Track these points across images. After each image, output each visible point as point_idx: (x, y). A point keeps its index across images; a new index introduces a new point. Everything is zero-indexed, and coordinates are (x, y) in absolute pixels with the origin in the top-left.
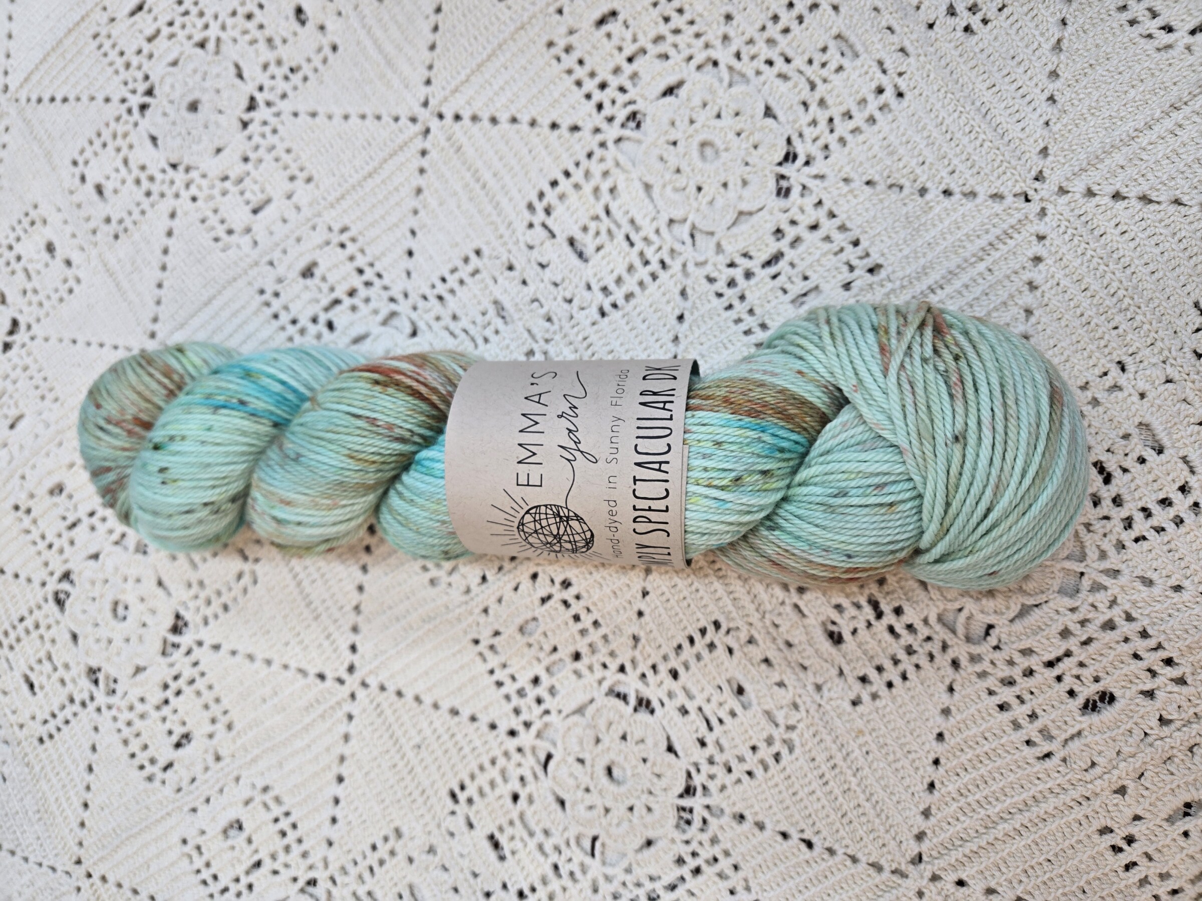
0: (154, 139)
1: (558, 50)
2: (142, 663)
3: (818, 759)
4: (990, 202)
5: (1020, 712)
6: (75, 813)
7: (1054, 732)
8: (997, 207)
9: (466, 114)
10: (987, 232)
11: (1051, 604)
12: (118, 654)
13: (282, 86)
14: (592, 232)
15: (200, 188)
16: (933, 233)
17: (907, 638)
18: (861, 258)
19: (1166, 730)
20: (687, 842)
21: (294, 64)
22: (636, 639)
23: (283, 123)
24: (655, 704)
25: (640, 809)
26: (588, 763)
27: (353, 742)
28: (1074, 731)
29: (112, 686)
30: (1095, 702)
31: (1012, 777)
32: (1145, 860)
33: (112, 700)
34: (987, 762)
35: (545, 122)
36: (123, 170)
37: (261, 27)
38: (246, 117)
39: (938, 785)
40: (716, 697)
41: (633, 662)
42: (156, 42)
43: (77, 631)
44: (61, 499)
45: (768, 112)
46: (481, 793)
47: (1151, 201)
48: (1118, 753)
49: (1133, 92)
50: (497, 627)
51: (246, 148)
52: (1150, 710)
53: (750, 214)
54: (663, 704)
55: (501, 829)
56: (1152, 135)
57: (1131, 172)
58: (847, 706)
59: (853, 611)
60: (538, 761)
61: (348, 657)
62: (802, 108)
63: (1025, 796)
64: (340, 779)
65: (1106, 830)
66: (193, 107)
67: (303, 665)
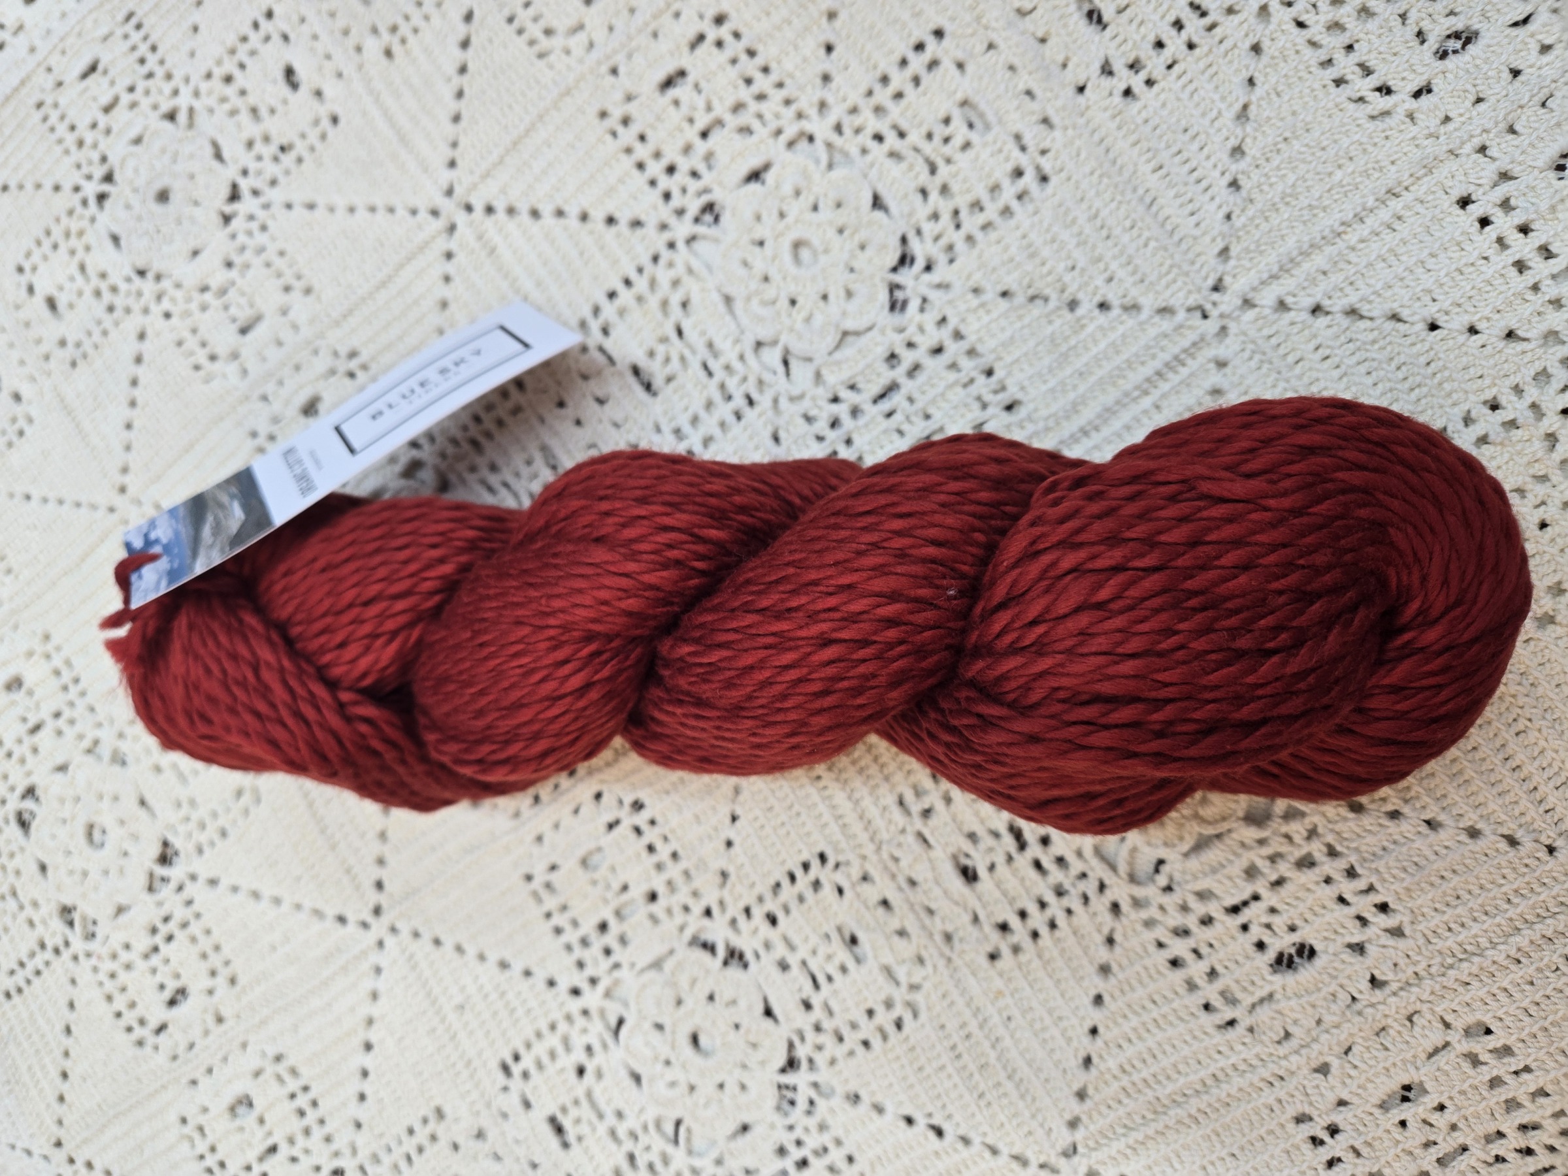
0: (115, 239)
1: (613, 122)
2: (123, 900)
3: (949, 1026)
4: (1157, 319)
5: (1196, 969)
6: (51, 1085)
7: (1239, 995)
8: (1166, 324)
9: (500, 206)
10: (1154, 357)
11: (1234, 835)
12: (96, 889)
13: (271, 169)
14: (660, 358)
15: (173, 300)
16: (1084, 359)
17: (1056, 875)
18: (996, 392)
19: (1379, 994)
20: (791, 1128)
21: (285, 141)
22: (724, 875)
23: (274, 217)
24: (749, 956)
25: (732, 1087)
26: (668, 1028)
27: (382, 1000)
28: (1264, 993)
29: (91, 928)
30: (1291, 956)
31: (1186, 1051)
32: (1351, 1155)
33: (93, 946)
34: (1155, 1030)
35: (598, 215)
36: (80, 279)
37: (243, 93)
38: (228, 209)
39: (1095, 1060)
40: (823, 950)
41: (721, 903)
42: (115, 112)
43: (47, 861)
44: (19, 696)
45: (877, 202)
46: (540, 1066)
47: (1362, 317)
48: (1319, 1022)
49: (1339, 175)
50: (554, 859)
51: (229, 249)
52: (1360, 968)
53: (857, 334)
54: (757, 956)
55: (564, 1110)
56: (1363, 230)
57: (1336, 278)
58: (984, 961)
59: (989, 841)
60: (607, 1026)
61: (373, 897)
62: (919, 196)
63: (1203, 1073)
64: (368, 1047)
65: (1300, 1119)
66: (163, 196)
67: (319, 905)
